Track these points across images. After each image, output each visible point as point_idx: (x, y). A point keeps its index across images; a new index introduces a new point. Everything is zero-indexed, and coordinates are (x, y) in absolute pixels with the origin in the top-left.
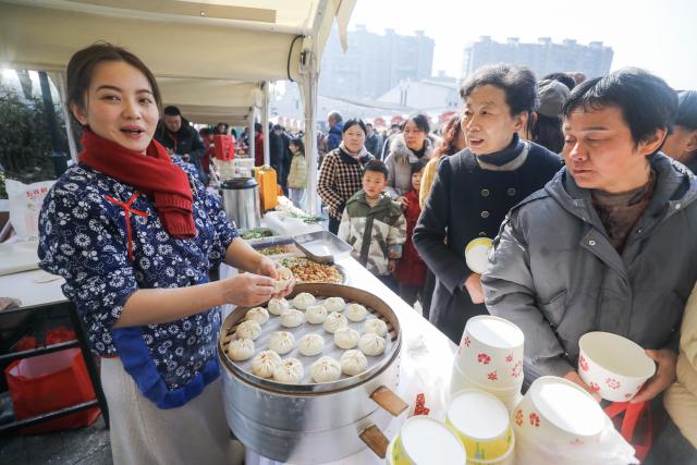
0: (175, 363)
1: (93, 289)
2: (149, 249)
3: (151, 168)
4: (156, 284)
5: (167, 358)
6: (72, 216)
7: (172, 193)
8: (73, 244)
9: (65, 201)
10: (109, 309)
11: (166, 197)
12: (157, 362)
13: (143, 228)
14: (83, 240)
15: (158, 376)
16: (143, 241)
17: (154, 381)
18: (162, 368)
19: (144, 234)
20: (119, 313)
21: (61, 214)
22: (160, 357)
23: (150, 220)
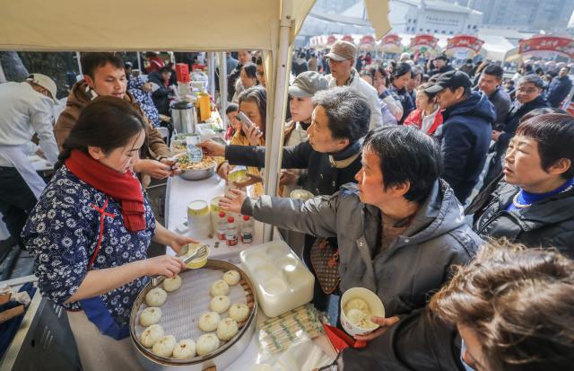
0: (122, 309)
1: (61, 273)
2: (114, 241)
3: (122, 183)
4: (114, 263)
5: (117, 307)
6: (65, 224)
7: (134, 201)
8: (60, 244)
9: (63, 212)
10: (68, 288)
11: (131, 204)
12: (111, 311)
13: (112, 226)
14: (67, 242)
15: (112, 320)
16: (111, 235)
17: (110, 323)
18: (115, 313)
19: (113, 230)
20: (75, 291)
21: (57, 222)
22: (113, 307)
23: (116, 218)
